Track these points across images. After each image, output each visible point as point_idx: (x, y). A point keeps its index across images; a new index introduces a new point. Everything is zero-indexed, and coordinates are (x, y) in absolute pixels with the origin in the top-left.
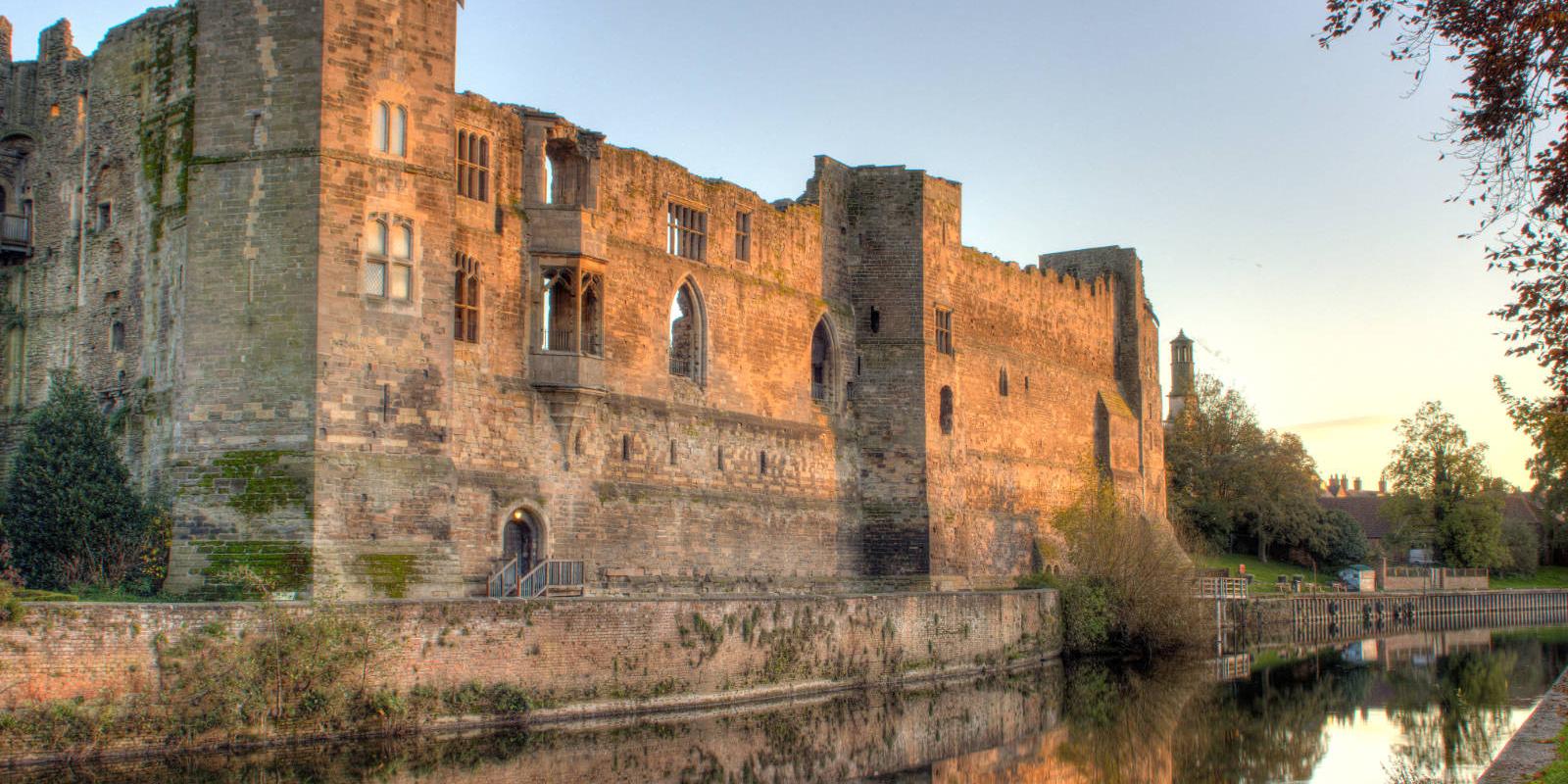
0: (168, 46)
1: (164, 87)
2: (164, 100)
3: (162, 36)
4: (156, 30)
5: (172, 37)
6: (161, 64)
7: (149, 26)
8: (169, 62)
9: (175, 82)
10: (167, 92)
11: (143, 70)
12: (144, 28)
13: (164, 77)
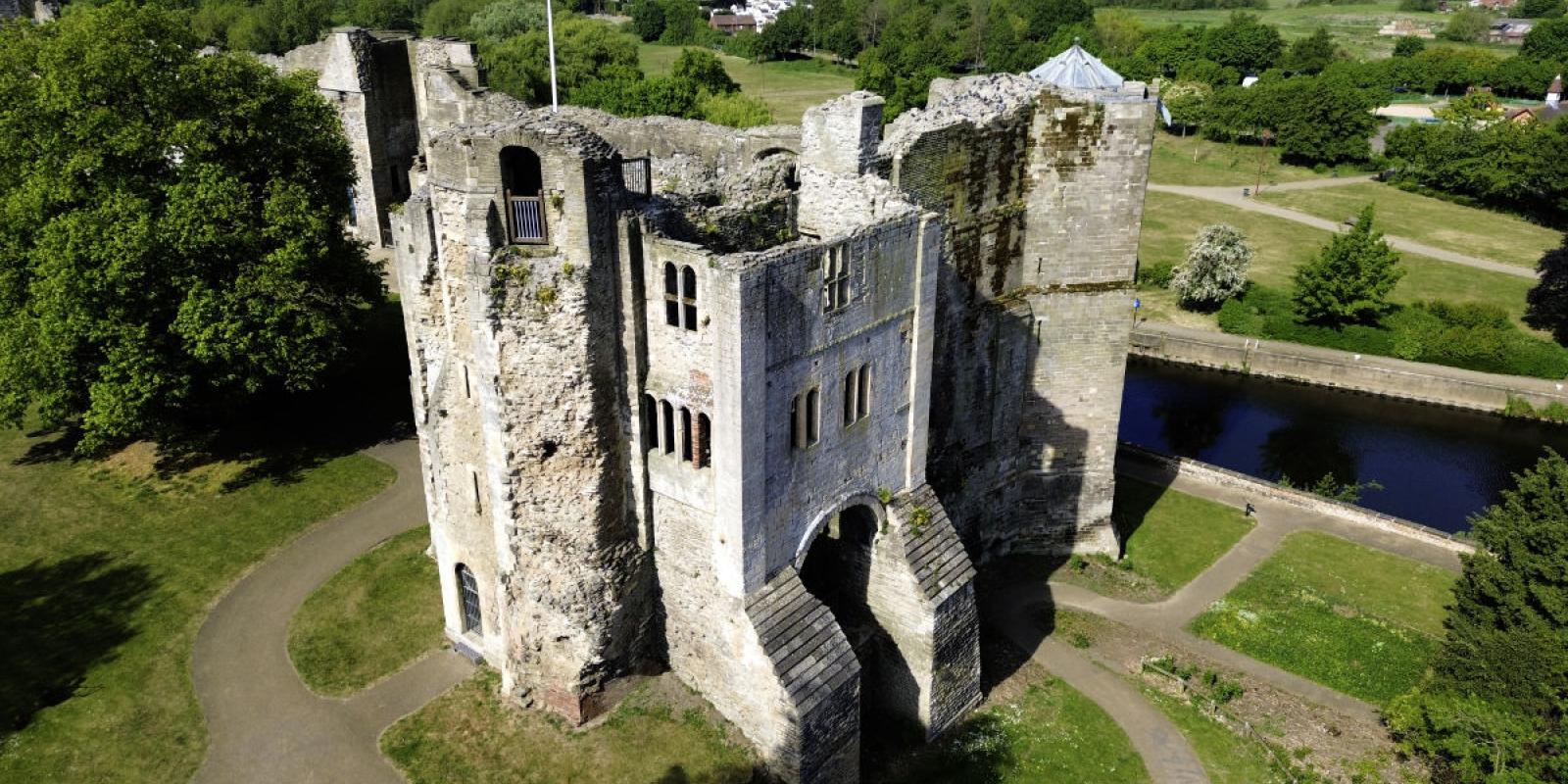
0: (983, 160)
1: (976, 198)
2: (975, 211)
3: (978, 150)
4: (971, 142)
5: (986, 152)
6: (974, 176)
7: (964, 137)
8: (982, 176)
9: (987, 194)
10: (979, 203)
11: (956, 180)
12: (959, 139)
13: (977, 189)
